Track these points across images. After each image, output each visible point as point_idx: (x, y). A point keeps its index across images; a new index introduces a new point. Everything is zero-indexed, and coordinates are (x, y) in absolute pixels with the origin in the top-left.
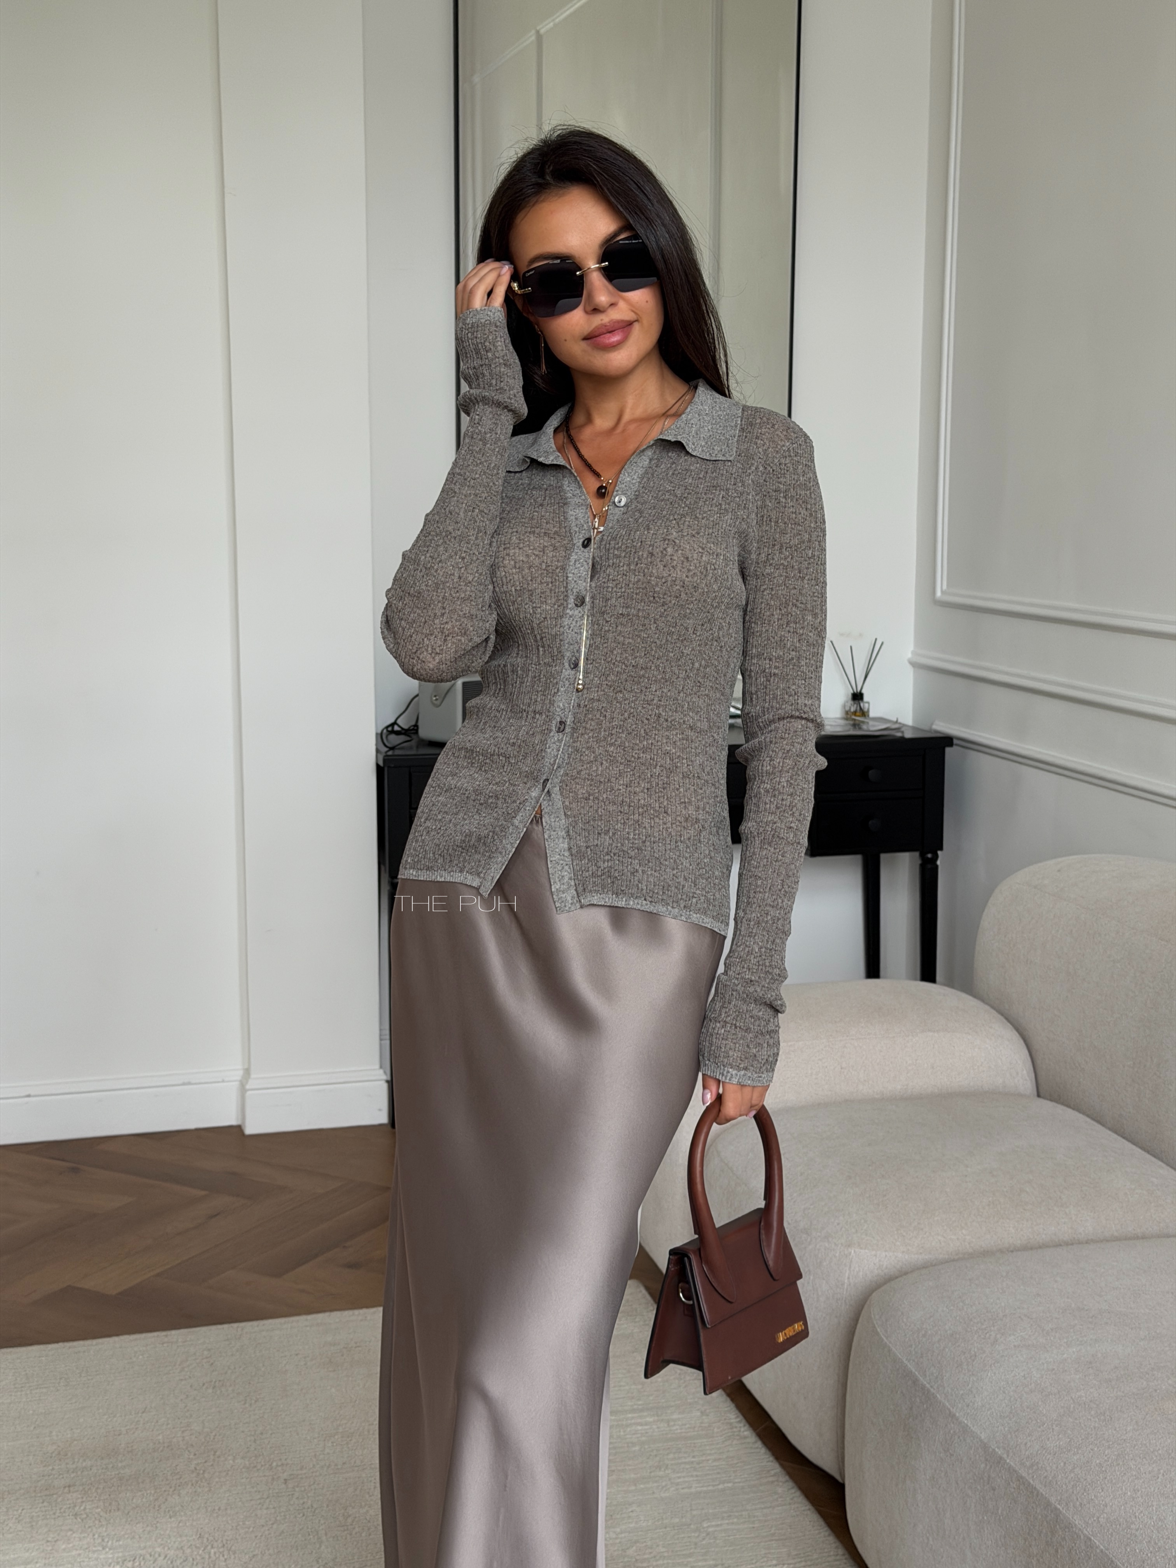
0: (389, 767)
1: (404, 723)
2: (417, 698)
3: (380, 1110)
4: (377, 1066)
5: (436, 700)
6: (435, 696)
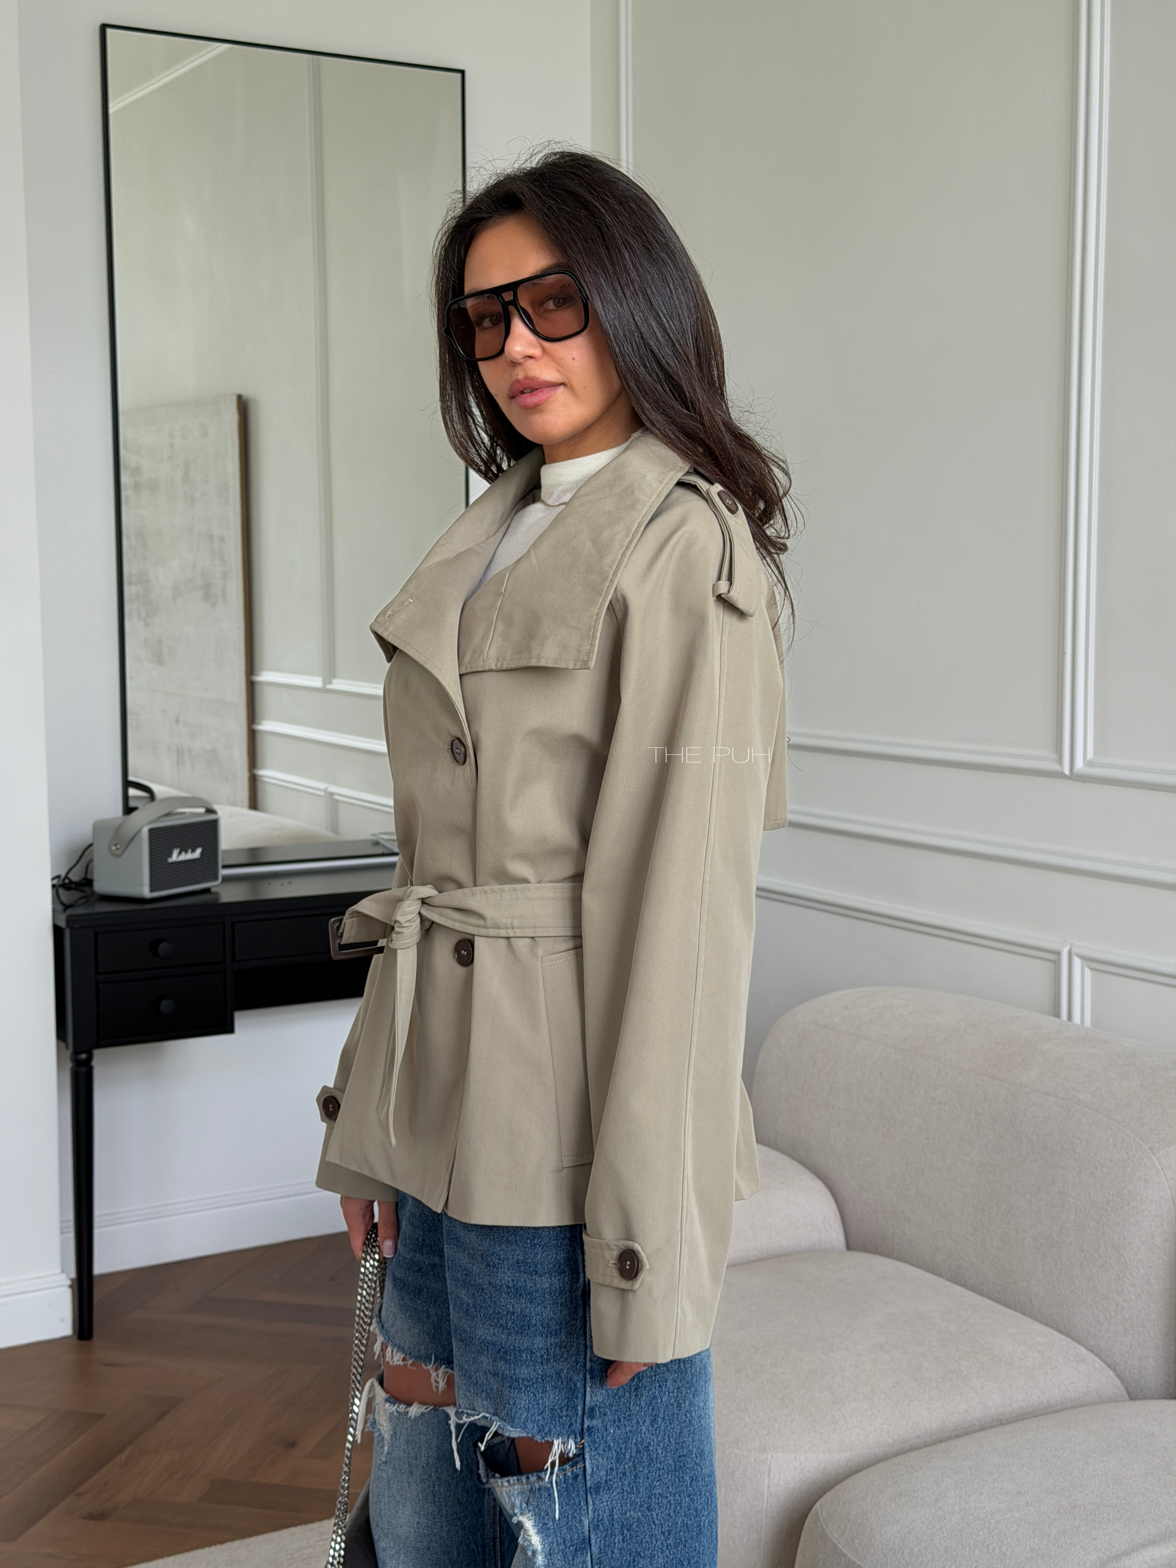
0: (71, 929)
1: (75, 876)
2: (91, 848)
3: (63, 1320)
4: (59, 1270)
5: (117, 849)
6: (115, 845)
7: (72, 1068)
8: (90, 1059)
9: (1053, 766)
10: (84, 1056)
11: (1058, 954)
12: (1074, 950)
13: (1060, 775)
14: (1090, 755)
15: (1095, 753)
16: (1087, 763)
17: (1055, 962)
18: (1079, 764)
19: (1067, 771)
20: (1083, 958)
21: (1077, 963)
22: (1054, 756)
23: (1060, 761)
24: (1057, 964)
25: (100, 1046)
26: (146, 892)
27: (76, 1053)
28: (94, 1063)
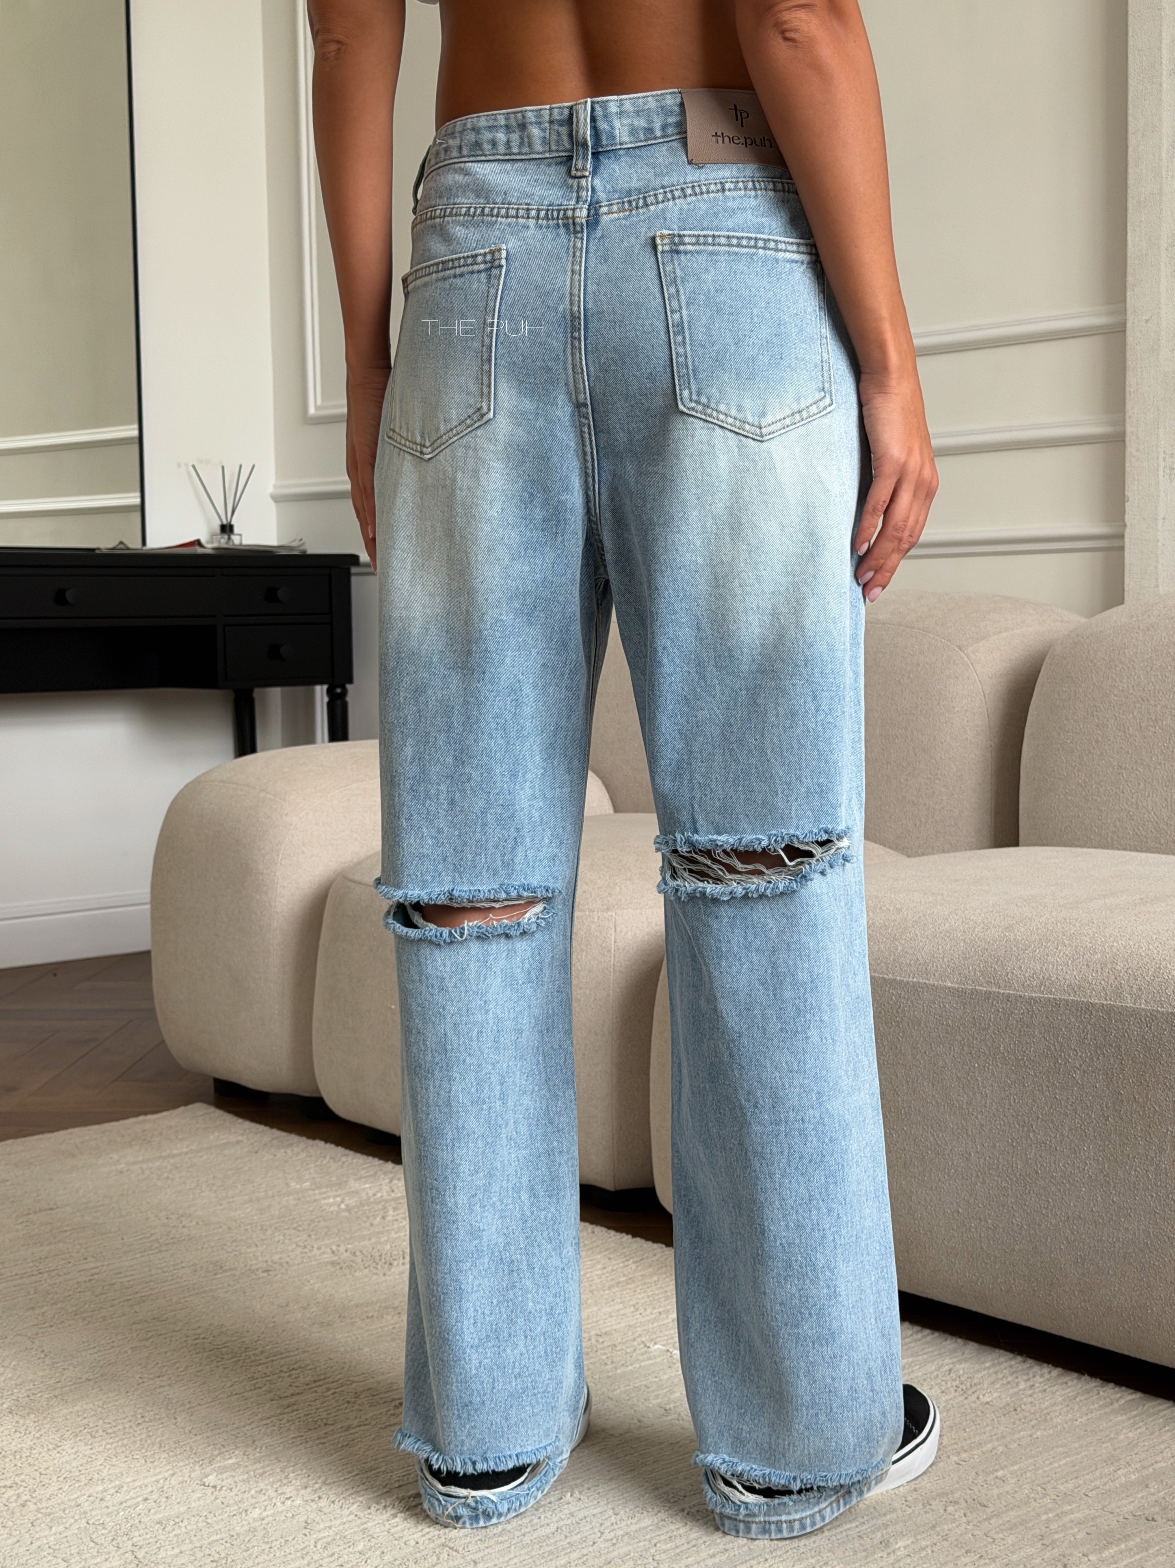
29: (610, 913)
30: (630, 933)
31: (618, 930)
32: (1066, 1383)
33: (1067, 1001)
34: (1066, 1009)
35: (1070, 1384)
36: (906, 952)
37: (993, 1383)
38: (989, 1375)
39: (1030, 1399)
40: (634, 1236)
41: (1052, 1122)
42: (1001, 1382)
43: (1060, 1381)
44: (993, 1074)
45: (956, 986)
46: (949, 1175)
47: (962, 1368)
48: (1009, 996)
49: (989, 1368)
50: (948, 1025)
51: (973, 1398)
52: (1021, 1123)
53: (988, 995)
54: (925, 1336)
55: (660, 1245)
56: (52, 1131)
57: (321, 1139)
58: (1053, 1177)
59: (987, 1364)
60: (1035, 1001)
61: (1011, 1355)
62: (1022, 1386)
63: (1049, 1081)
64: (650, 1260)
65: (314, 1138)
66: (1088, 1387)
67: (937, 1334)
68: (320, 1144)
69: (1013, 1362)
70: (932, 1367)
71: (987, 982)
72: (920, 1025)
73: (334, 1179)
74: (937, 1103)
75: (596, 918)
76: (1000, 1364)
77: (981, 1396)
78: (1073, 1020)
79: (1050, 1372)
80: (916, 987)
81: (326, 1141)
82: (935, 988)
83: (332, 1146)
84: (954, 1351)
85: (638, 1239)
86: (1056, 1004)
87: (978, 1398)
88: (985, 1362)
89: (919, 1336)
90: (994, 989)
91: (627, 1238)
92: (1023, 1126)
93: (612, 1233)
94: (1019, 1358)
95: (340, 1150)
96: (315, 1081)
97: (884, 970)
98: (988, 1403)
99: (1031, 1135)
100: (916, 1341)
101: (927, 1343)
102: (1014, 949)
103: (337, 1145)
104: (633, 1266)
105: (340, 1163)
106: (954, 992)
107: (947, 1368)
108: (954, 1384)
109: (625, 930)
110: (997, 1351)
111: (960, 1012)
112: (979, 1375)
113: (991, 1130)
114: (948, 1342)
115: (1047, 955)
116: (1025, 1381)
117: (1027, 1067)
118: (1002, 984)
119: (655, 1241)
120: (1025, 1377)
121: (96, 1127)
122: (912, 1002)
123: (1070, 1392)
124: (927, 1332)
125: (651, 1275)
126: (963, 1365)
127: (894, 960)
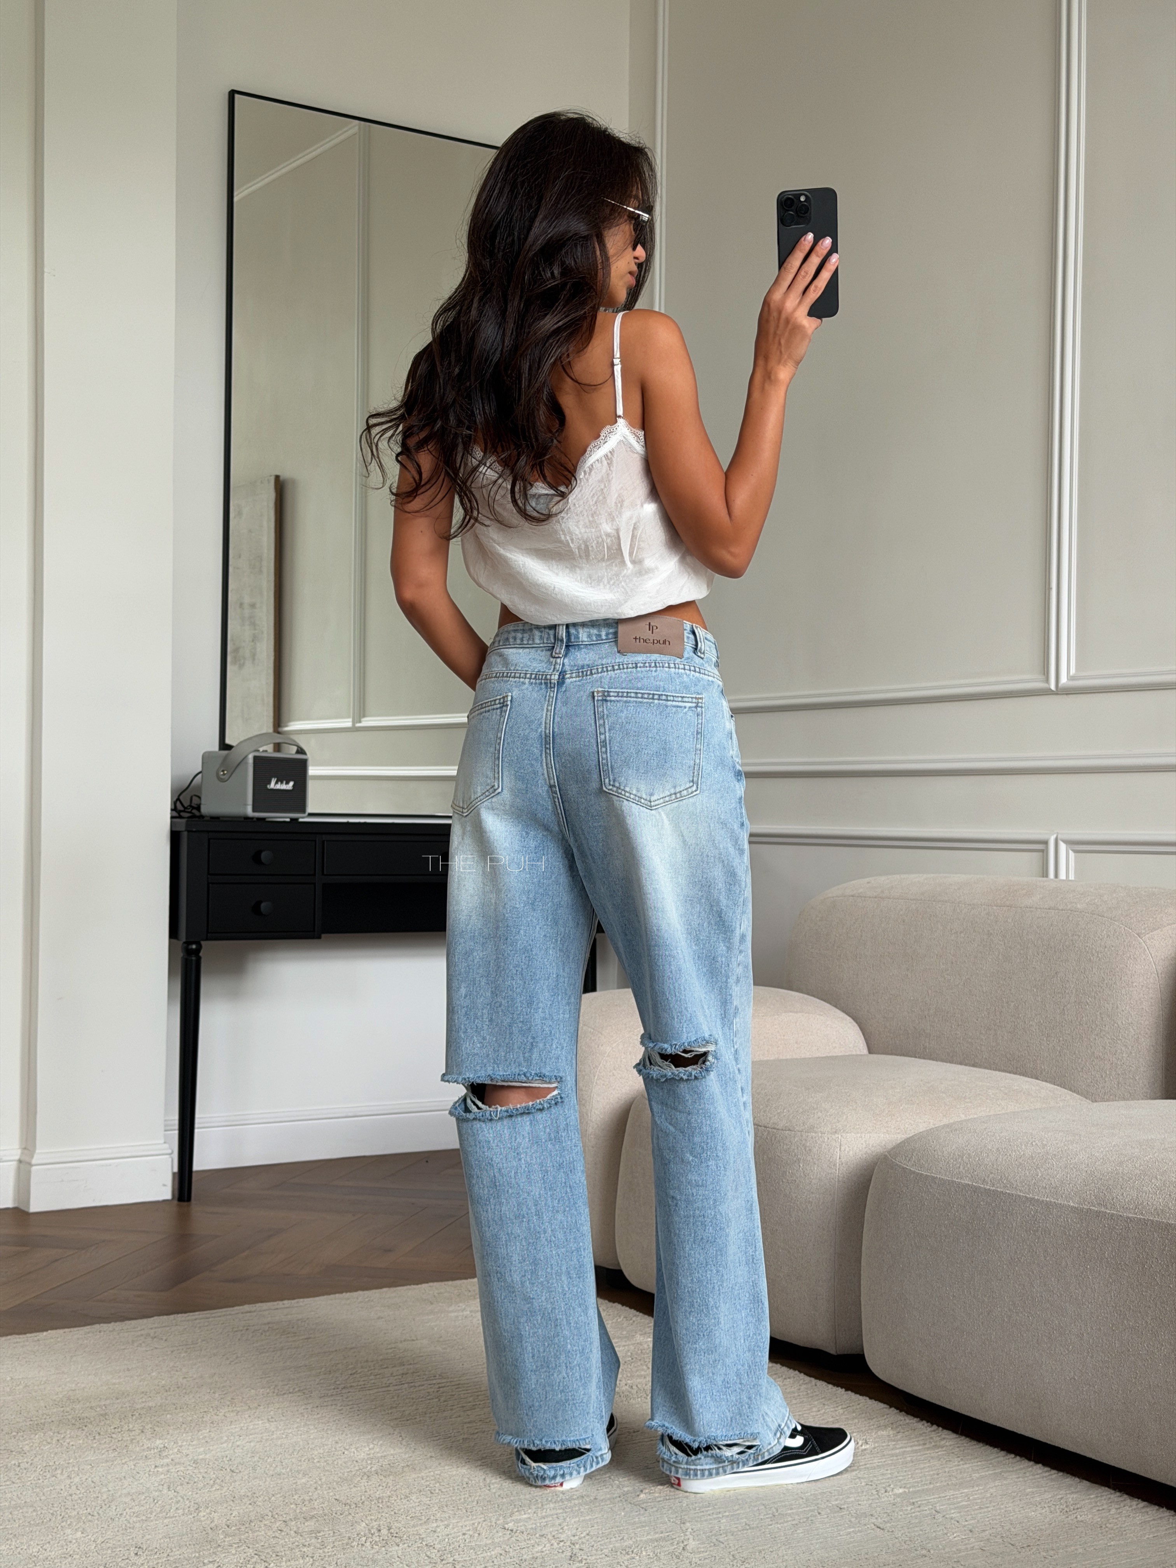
0: (186, 834)
2: (200, 775)
3: (164, 1185)
4: (162, 1141)
5: (224, 774)
6: (223, 771)
7: (183, 958)
8: (197, 952)
9: (1042, 685)
10: (194, 947)
11: (1046, 843)
12: (1059, 836)
13: (1047, 692)
14: (1073, 671)
15: (1077, 669)
16: (1071, 678)
17: (1042, 851)
18: (1064, 680)
19: (1053, 687)
20: (1066, 842)
21: (1063, 847)
22: (1042, 677)
23: (1047, 680)
24: (1044, 852)
25: (207, 939)
26: (249, 811)
27: (188, 943)
28: (201, 954)
29: (837, 1136)
30: (851, 1153)
31: (843, 1148)
32: (1147, 1512)
33: (1152, 1221)
34: (1152, 1227)
35: (1150, 1512)
36: (1045, 1178)
37: (1092, 1508)
38: (1090, 1503)
39: (1115, 1521)
40: (847, 1390)
41: (1140, 1312)
42: (1097, 1508)
43: (1144, 1510)
44: (1100, 1274)
45: (1077, 1206)
46: (1068, 1350)
47: (1071, 1498)
48: (1113, 1215)
49: (1092, 1499)
50: (1069, 1235)
51: (1073, 1517)
52: (1119, 1312)
53: (1098, 1214)
54: (1051, 1475)
55: (865, 1397)
56: (417, 1284)
57: (619, 1303)
58: (1139, 1354)
59: (1092, 1496)
60: (1131, 1220)
61: (1113, 1492)
62: (1113, 1511)
63: (1138, 1281)
64: (855, 1408)
65: (614, 1302)
66: (1162, 1515)
67: (1061, 1474)
68: (618, 1306)
69: (1112, 1496)
70: (1047, 1496)
71: (1099, 1204)
72: (1050, 1234)
73: (625, 1333)
74: (1061, 1295)
75: (826, 1139)
76: (1102, 1496)
77: (1079, 1516)
78: (1156, 1235)
79: (1137, 1505)
80: (1048, 1205)
81: (623, 1305)
82: (1061, 1206)
83: (627, 1308)
84: (1071, 1486)
85: (849, 1392)
86: (1145, 1222)
87: (1076, 1518)
88: (1091, 1494)
89: (1047, 1474)
90: (1103, 1209)
91: (840, 1391)
92: (1120, 1315)
93: (830, 1386)
94: (1118, 1494)
95: (633, 1312)
96: (617, 1257)
97: (1027, 1190)
98: (1082, 1521)
99: (1125, 1322)
100: (1043, 1477)
101: (1052, 1480)
102: (1121, 1179)
103: (631, 1308)
104: (841, 1411)
105: (631, 1322)
106: (1074, 1210)
107: (1060, 1496)
108: (1062, 1507)
109: (847, 1149)
110: (1103, 1488)
111: (1079, 1226)
112: (1084, 1502)
113: (1098, 1317)
114: (1068, 1480)
115: (1143, 1186)
116: (1117, 1509)
117: (1123, 1270)
118: (1109, 1206)
119: (862, 1394)
120: (1117, 1506)
121: (450, 1283)
122: (1045, 1216)
123: (1147, 1518)
124: (1053, 1472)
125: (854, 1418)
126: (1075, 1496)
127: (1035, 1183)
